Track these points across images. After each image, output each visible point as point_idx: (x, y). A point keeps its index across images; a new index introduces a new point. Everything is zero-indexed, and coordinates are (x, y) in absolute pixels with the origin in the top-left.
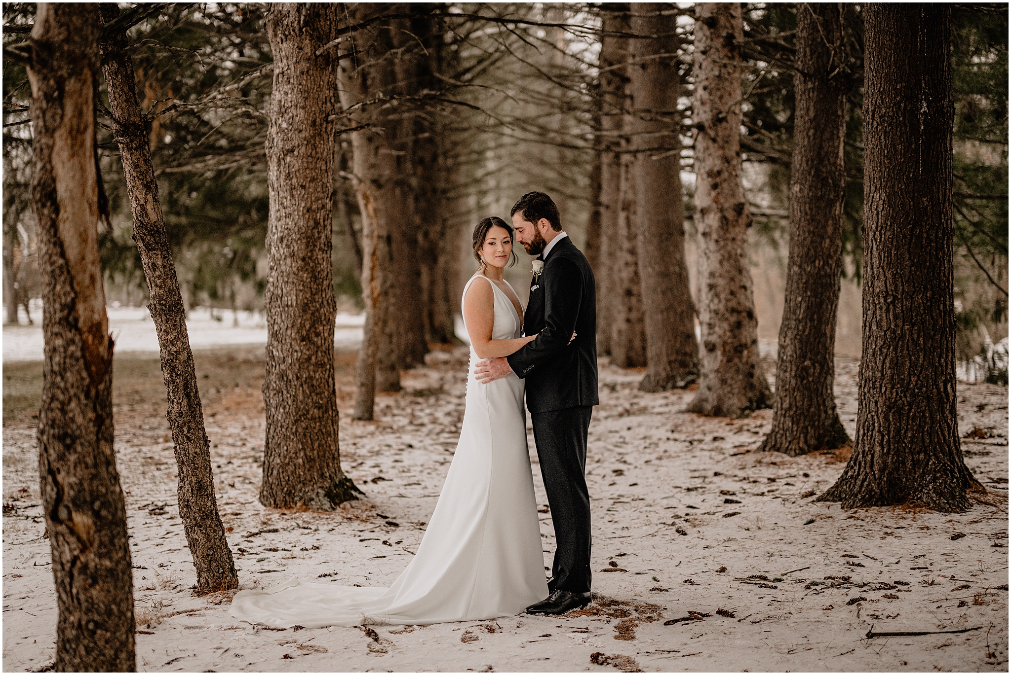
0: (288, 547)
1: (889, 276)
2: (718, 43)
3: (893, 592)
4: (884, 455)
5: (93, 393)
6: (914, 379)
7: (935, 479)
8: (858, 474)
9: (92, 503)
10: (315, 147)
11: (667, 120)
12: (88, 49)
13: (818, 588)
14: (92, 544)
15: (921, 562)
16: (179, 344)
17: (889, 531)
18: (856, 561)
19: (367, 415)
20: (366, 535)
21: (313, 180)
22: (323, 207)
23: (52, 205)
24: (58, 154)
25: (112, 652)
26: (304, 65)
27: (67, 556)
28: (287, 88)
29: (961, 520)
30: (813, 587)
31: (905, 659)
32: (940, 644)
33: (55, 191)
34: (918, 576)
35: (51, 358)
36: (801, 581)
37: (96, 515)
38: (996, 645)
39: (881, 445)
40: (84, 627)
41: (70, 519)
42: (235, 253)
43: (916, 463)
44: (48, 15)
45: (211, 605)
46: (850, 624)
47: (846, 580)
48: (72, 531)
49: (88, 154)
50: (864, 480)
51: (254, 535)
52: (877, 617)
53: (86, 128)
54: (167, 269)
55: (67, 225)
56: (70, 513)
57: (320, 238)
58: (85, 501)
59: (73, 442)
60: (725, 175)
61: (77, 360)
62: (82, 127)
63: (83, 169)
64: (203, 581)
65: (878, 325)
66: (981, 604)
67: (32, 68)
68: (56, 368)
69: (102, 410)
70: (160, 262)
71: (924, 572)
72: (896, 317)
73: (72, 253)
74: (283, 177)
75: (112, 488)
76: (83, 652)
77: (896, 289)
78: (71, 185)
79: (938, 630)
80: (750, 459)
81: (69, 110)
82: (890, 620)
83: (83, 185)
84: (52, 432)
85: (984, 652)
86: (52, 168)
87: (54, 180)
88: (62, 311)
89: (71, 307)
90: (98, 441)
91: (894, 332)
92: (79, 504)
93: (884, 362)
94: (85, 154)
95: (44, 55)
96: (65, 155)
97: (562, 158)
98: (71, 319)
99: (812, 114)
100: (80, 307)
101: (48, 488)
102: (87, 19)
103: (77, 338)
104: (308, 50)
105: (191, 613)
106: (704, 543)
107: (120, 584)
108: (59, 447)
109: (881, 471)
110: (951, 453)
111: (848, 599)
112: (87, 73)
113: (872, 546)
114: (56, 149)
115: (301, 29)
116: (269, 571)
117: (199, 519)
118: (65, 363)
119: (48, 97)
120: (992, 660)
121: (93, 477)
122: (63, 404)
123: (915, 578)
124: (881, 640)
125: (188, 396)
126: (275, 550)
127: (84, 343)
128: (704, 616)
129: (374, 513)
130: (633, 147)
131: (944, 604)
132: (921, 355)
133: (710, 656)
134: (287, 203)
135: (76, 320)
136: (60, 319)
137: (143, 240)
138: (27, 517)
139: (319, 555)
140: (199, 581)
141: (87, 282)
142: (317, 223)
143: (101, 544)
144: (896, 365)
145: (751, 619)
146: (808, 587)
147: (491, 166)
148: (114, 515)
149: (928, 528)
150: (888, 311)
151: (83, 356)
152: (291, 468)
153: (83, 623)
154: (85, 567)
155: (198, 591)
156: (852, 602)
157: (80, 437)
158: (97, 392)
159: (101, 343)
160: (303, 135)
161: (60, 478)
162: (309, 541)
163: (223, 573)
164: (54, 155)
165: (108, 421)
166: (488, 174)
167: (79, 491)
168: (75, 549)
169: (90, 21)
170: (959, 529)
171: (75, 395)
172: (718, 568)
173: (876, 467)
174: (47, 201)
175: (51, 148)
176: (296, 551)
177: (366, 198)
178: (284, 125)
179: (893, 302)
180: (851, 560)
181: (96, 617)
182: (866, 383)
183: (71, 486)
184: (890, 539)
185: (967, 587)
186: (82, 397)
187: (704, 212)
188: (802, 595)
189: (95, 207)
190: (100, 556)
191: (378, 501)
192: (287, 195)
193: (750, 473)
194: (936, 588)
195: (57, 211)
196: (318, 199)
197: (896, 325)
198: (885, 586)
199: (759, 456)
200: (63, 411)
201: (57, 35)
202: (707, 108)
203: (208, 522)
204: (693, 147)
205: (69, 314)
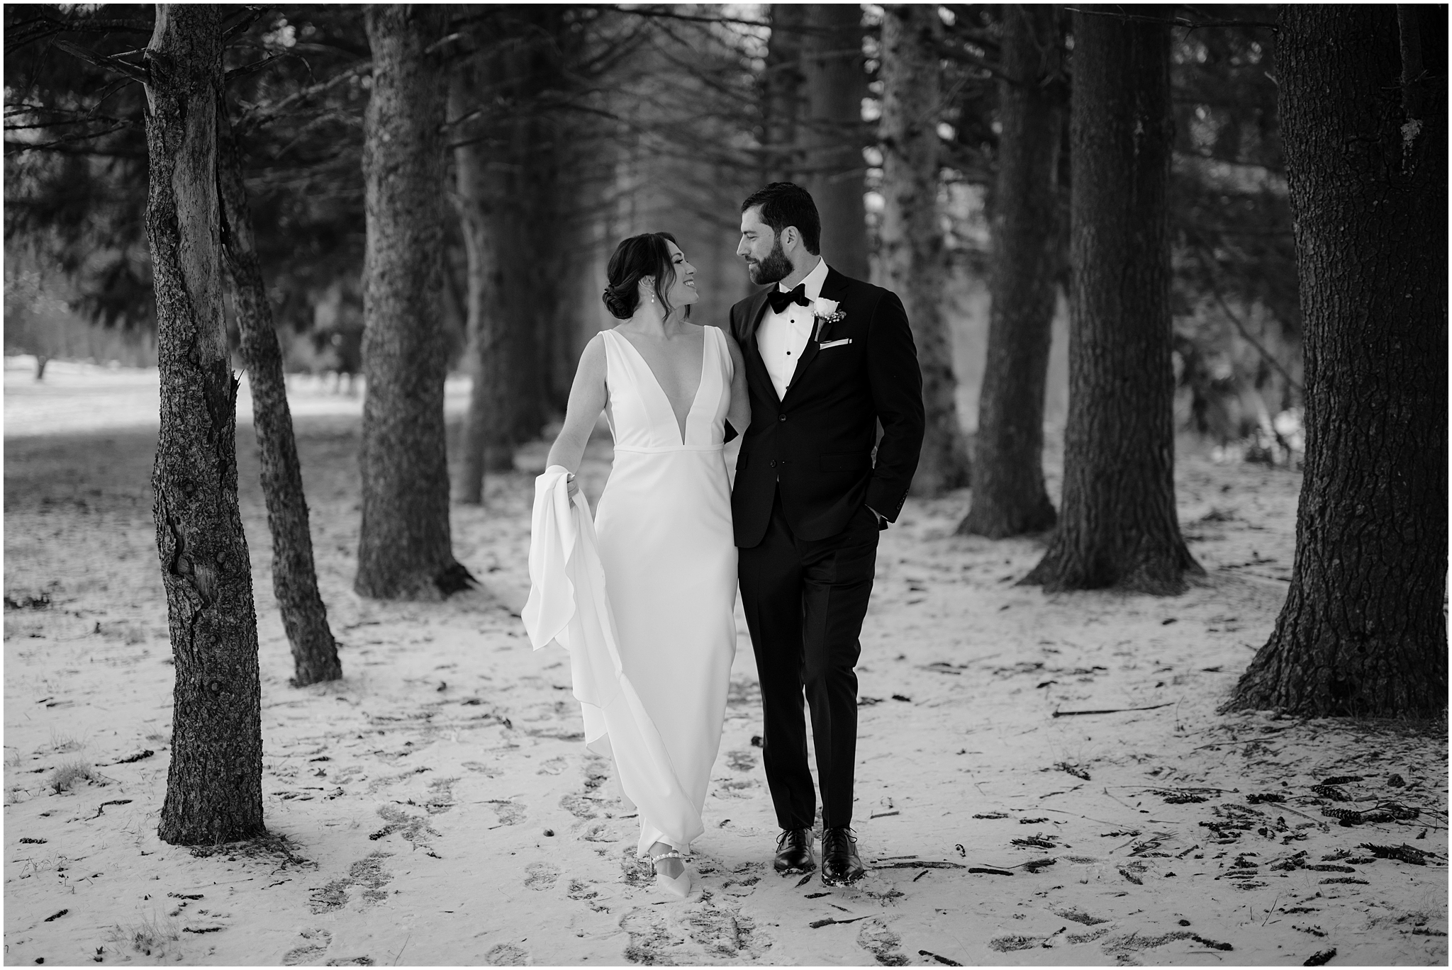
0: (395, 639)
1: (1098, 322)
2: (911, 39)
3: (1088, 676)
4: (1091, 532)
5: (216, 437)
6: (1125, 443)
7: (1147, 559)
8: (1063, 553)
9: (216, 555)
10: (423, 164)
11: (849, 133)
12: (212, 64)
13: (1007, 674)
14: (214, 600)
15: (1125, 648)
16: (275, 395)
17: (1094, 617)
18: (1053, 648)
19: (475, 497)
20: (487, 627)
21: (421, 204)
22: (433, 236)
23: (172, 233)
24: (179, 178)
25: (237, 715)
26: (411, 66)
27: (188, 612)
28: (390, 92)
29: (1173, 605)
30: (1002, 673)
31: (1090, 735)
32: (1128, 719)
33: (175, 217)
34: (1120, 661)
35: (169, 399)
36: (989, 668)
37: (220, 567)
38: (1187, 719)
39: (1088, 519)
40: (206, 688)
41: (192, 573)
42: (287, 296)
43: (1126, 541)
44: (168, 27)
45: (314, 697)
46: (1037, 706)
47: (1039, 666)
48: (193, 586)
49: (211, 177)
50: (1067, 561)
51: (352, 627)
52: (1066, 699)
53: (209, 150)
54: (261, 308)
55: (188, 255)
56: (191, 566)
57: (428, 274)
58: (208, 553)
59: (195, 489)
60: (919, 202)
61: (199, 400)
62: (205, 148)
63: (205, 195)
64: (302, 671)
65: (1086, 380)
66: (1180, 684)
67: (150, 84)
68: (175, 409)
69: (226, 455)
70: (253, 300)
71: (1127, 658)
72: (1105, 371)
73: (193, 286)
74: (384, 200)
75: (237, 539)
76: (206, 715)
77: (1106, 339)
78: (193, 212)
79: (1128, 708)
80: (943, 545)
81: (191, 130)
82: (1080, 701)
83: (206, 212)
84: (171, 478)
85: (1171, 728)
86: (173, 192)
87: (174, 206)
88: (181, 348)
89: (193, 343)
90: (221, 488)
91: (1103, 388)
92: (201, 556)
93: (1091, 424)
94: (208, 178)
95: (165, 71)
96: (187, 179)
97: (719, 176)
98: (192, 356)
99: (1019, 129)
100: (202, 344)
101: (167, 539)
102: (211, 32)
103: (199, 377)
104: (415, 47)
105: (292, 705)
106: (882, 631)
107: (244, 643)
108: (179, 494)
109: (1089, 548)
110: (1166, 529)
111: (1038, 683)
112: (211, 90)
113: (1073, 633)
114: (177, 172)
115: (407, 22)
116: (376, 664)
117: (297, 599)
118: (185, 404)
119: (168, 116)
120: (1181, 733)
121: (217, 527)
122: (183, 448)
123: (1114, 664)
124: (1067, 719)
125: (285, 455)
126: (379, 643)
127: (207, 382)
128: (877, 701)
129: (493, 604)
130: (808, 165)
131: (1141, 686)
132: (1134, 415)
133: (881, 738)
134: (389, 231)
135: (198, 358)
136: (181, 356)
137: (234, 274)
138: (67, 613)
139: (433, 647)
140: (297, 672)
141: (209, 316)
142: (425, 257)
143: (225, 599)
144: (1106, 427)
145: (930, 703)
146: (996, 673)
147: (625, 183)
148: (239, 569)
149: (1137, 613)
150: (1096, 364)
151: (205, 397)
152: (393, 551)
153: (205, 684)
154: (208, 623)
155: (297, 683)
156: (1042, 685)
157: (201, 484)
158: (220, 436)
159: (223, 383)
160: (409, 149)
161: (179, 528)
162: (419, 633)
163: (326, 662)
164: (174, 179)
165: (231, 467)
166: (623, 194)
167: (202, 542)
168: (197, 605)
169: (214, 33)
170: (1172, 614)
171: (196, 438)
172: (897, 655)
173: (1082, 546)
174: (166, 228)
175: (171, 171)
176: (406, 643)
177: (474, 225)
178: (387, 138)
179: (1103, 355)
180: (1047, 647)
181: (220, 678)
182: (1073, 449)
183: (192, 536)
184: (1094, 625)
185: (1169, 669)
186: (205, 441)
187: (893, 247)
188: (987, 680)
189: (217, 236)
190: (224, 612)
191: (497, 591)
192: (390, 221)
193: (943, 560)
194: (1136, 672)
195: (177, 239)
196: (426, 227)
197: (1106, 381)
198: (1080, 671)
199: (955, 541)
200: (184, 455)
201: (178, 48)
202: (898, 118)
203: (309, 603)
204: (880, 167)
205: (190, 351)
